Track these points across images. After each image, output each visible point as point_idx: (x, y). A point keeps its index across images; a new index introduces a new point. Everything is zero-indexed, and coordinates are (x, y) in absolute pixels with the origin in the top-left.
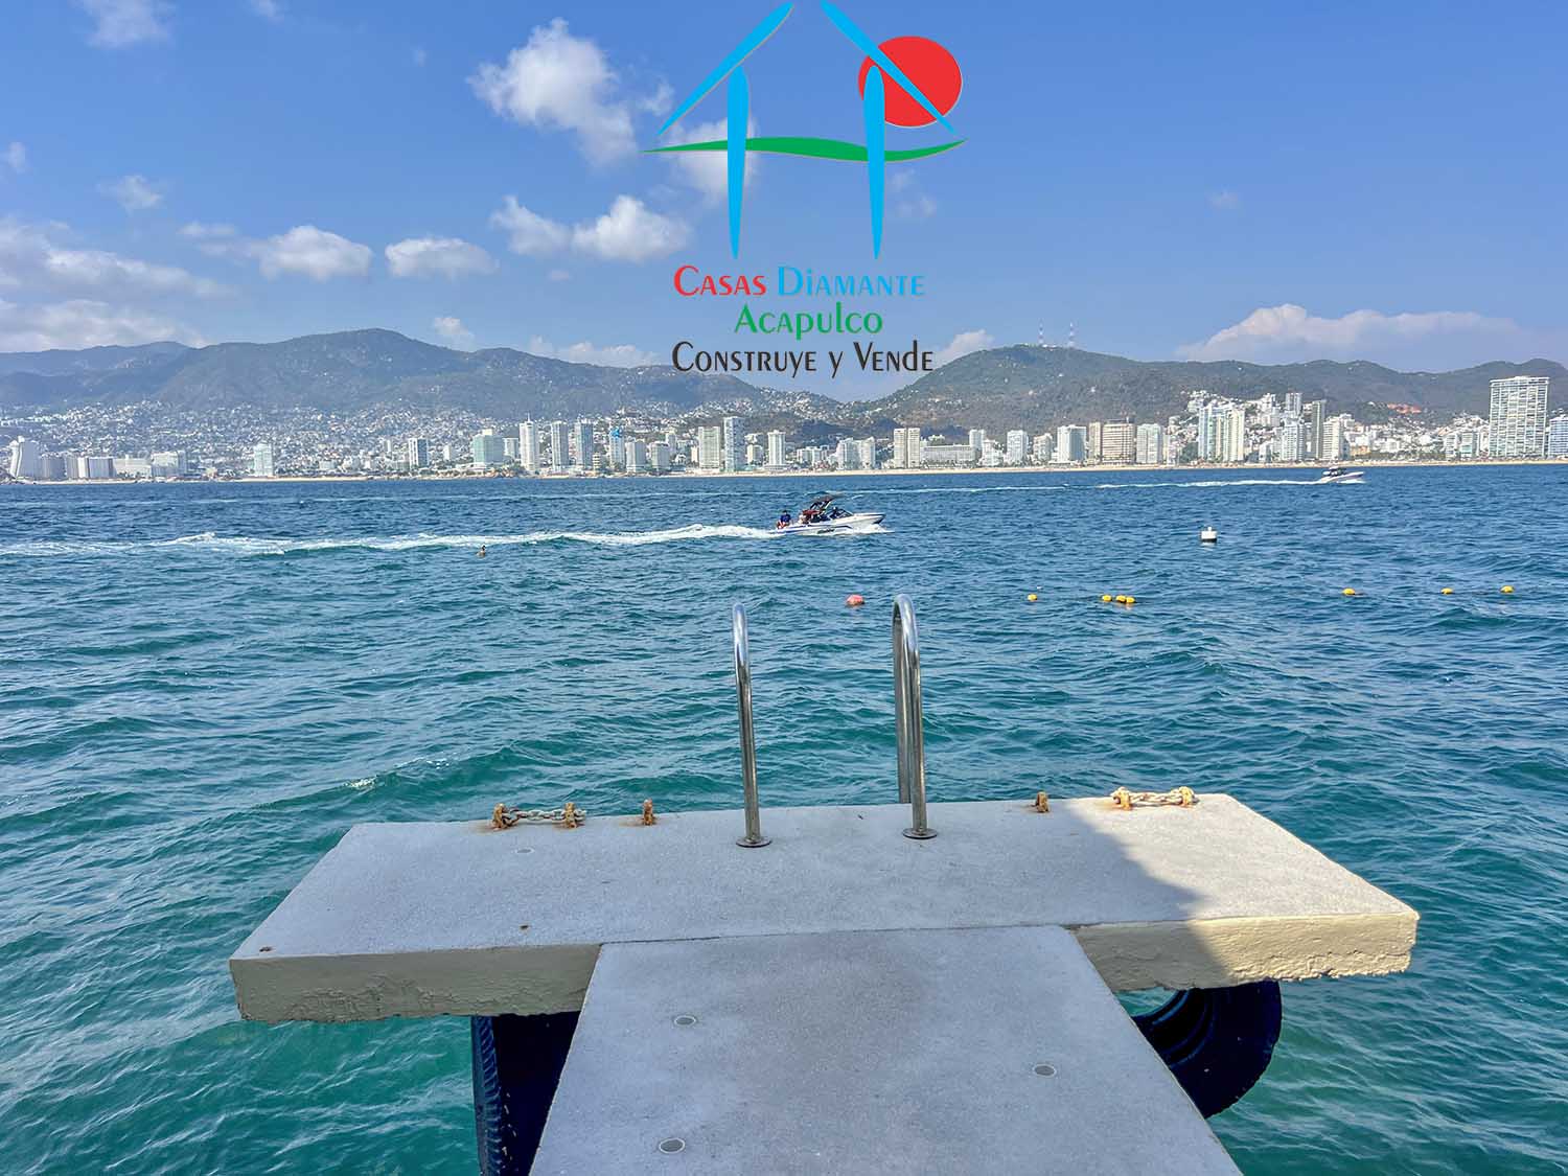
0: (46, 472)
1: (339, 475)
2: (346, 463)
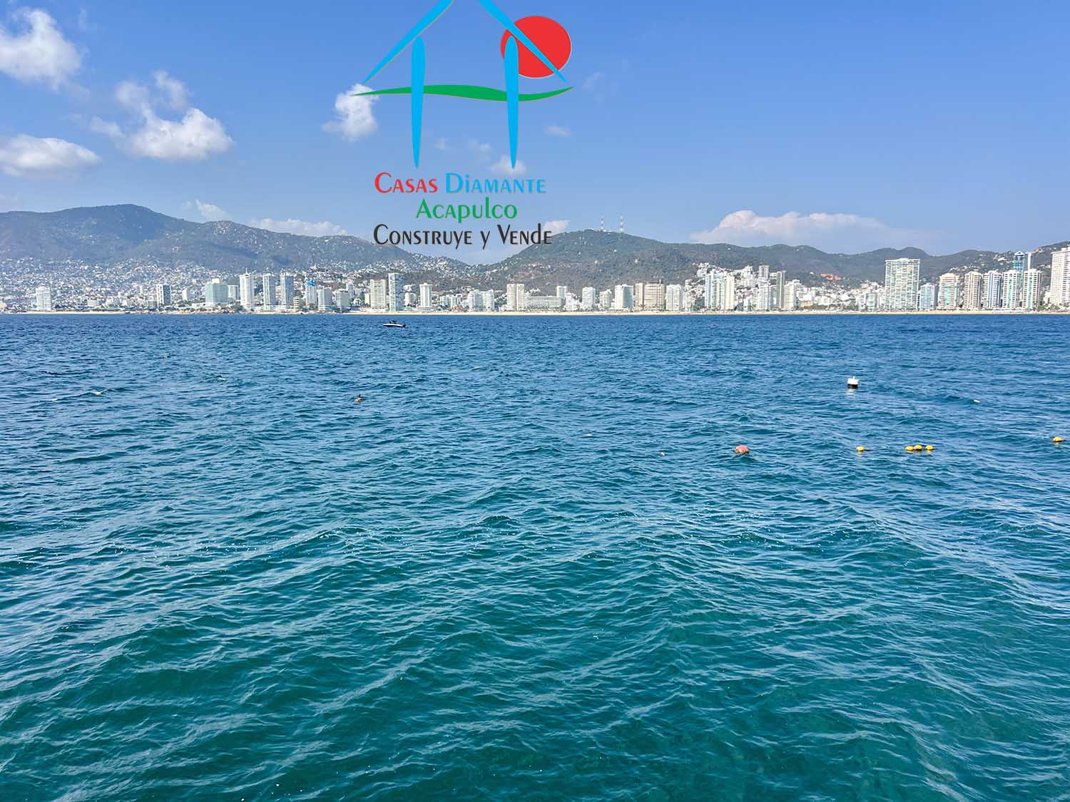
1: (103, 311)
2: (108, 302)
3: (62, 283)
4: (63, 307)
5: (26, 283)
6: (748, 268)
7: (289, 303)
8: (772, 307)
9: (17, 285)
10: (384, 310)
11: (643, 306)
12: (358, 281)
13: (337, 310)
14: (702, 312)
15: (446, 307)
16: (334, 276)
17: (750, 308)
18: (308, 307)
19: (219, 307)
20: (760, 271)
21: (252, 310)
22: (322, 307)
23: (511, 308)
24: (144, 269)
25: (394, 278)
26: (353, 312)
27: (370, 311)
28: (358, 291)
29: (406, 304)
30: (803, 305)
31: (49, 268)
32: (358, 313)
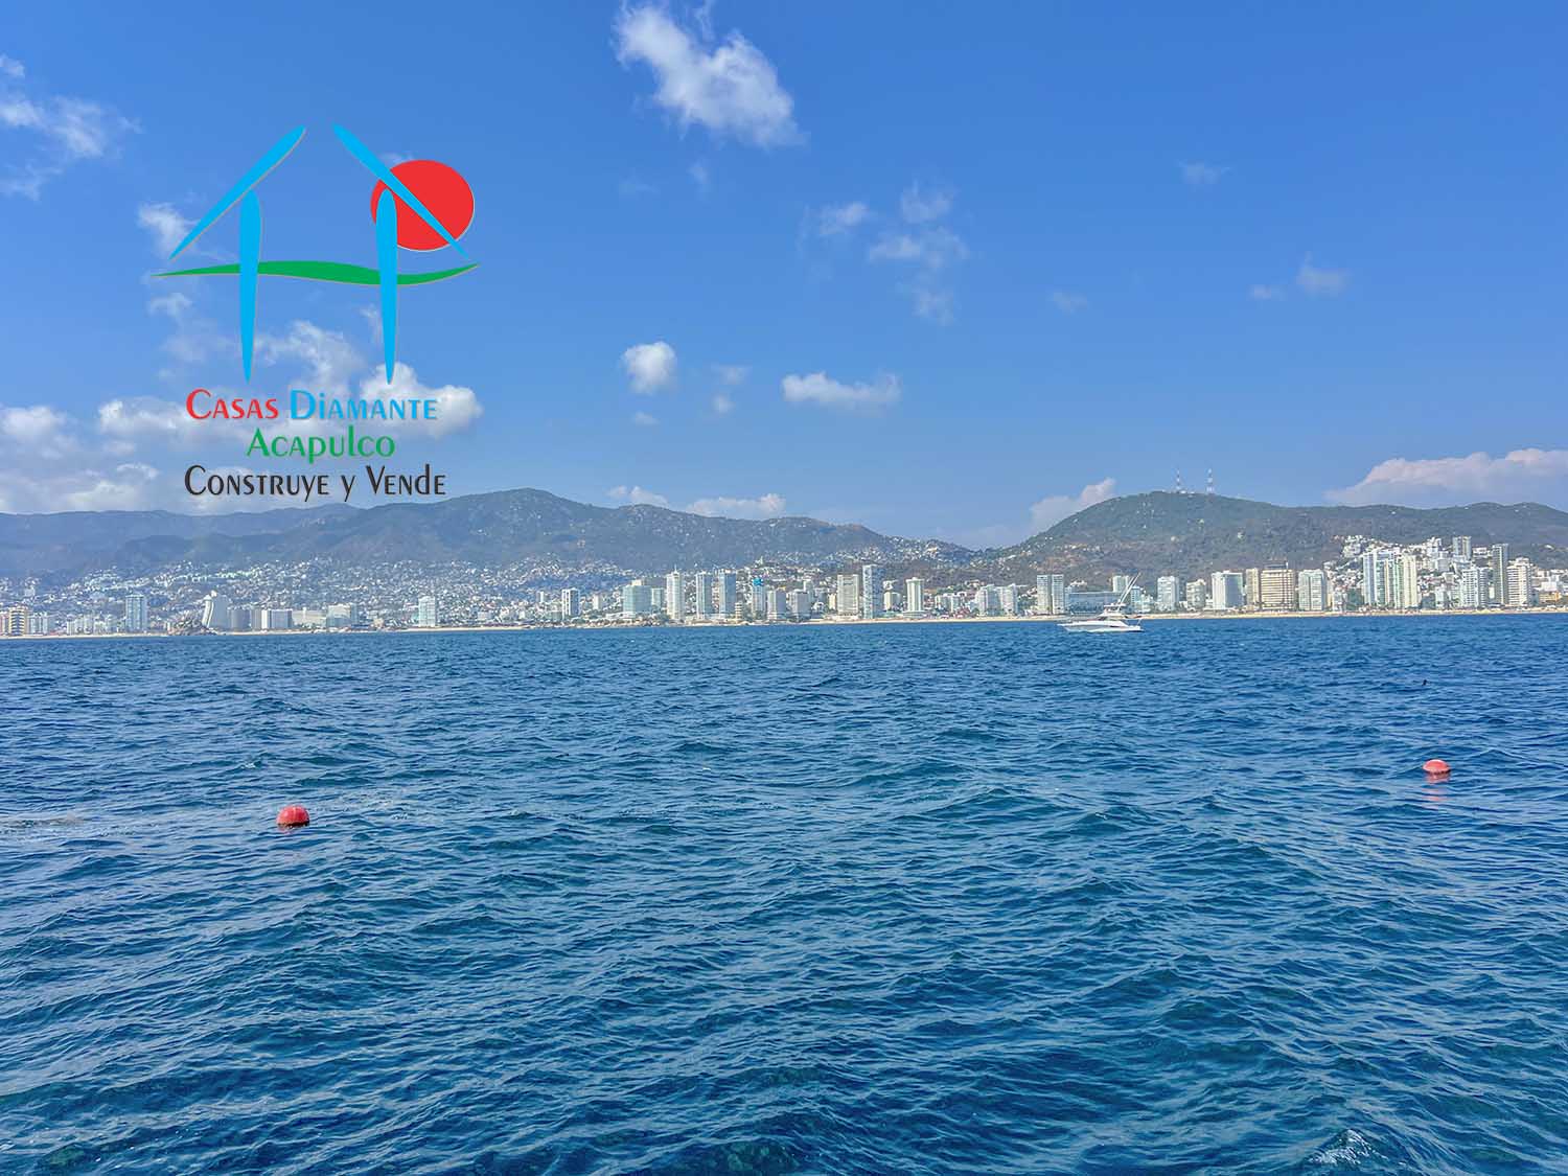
0: (233, 624)
1: (497, 625)
2: (503, 614)
3: (445, 591)
4: (450, 621)
5: (404, 593)
6: (1434, 542)
7: (730, 611)
8: (1488, 602)
9: (394, 596)
10: (856, 617)
11: (1260, 603)
12: (818, 578)
13: (792, 618)
14: (1361, 612)
15: (946, 611)
16: (787, 573)
17: (1447, 604)
18: (754, 614)
19: (641, 618)
20: (1456, 545)
21: (682, 621)
22: (773, 615)
23: (1044, 611)
24: (543, 571)
25: (870, 572)
26: (814, 621)
27: (838, 619)
28: (819, 592)
29: (886, 608)
30: (1544, 598)
31: (430, 573)
32: (821, 622)
